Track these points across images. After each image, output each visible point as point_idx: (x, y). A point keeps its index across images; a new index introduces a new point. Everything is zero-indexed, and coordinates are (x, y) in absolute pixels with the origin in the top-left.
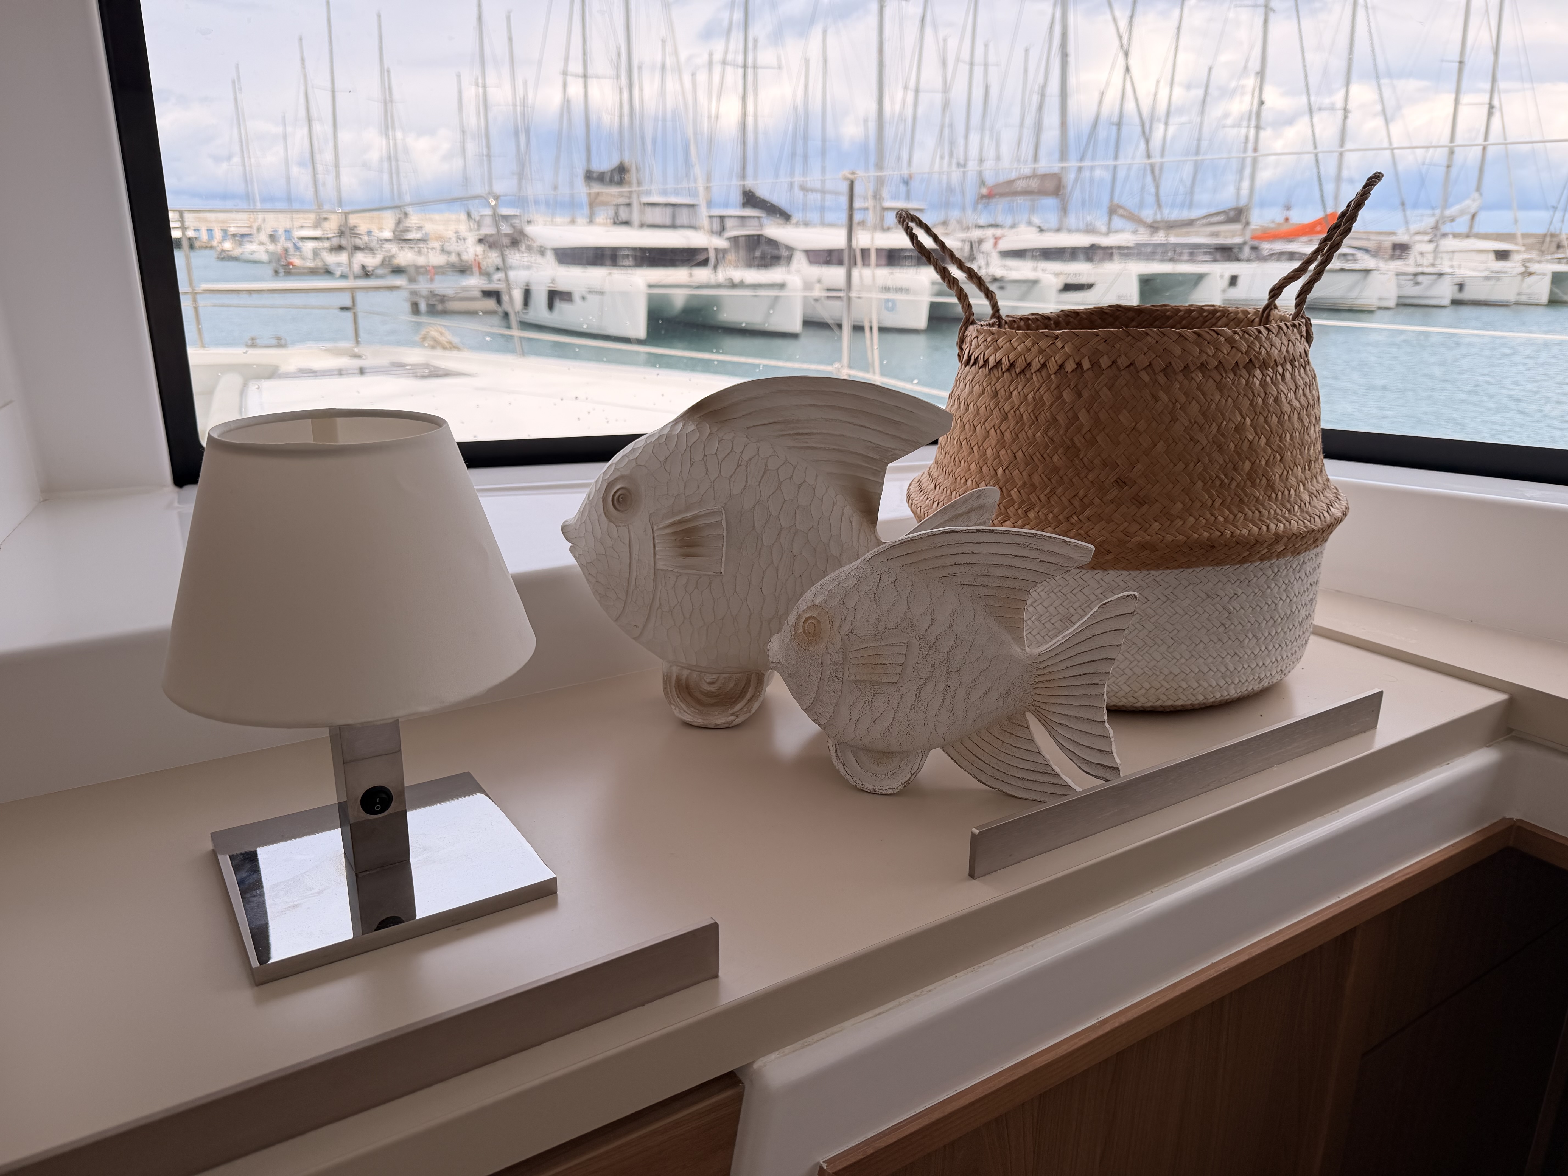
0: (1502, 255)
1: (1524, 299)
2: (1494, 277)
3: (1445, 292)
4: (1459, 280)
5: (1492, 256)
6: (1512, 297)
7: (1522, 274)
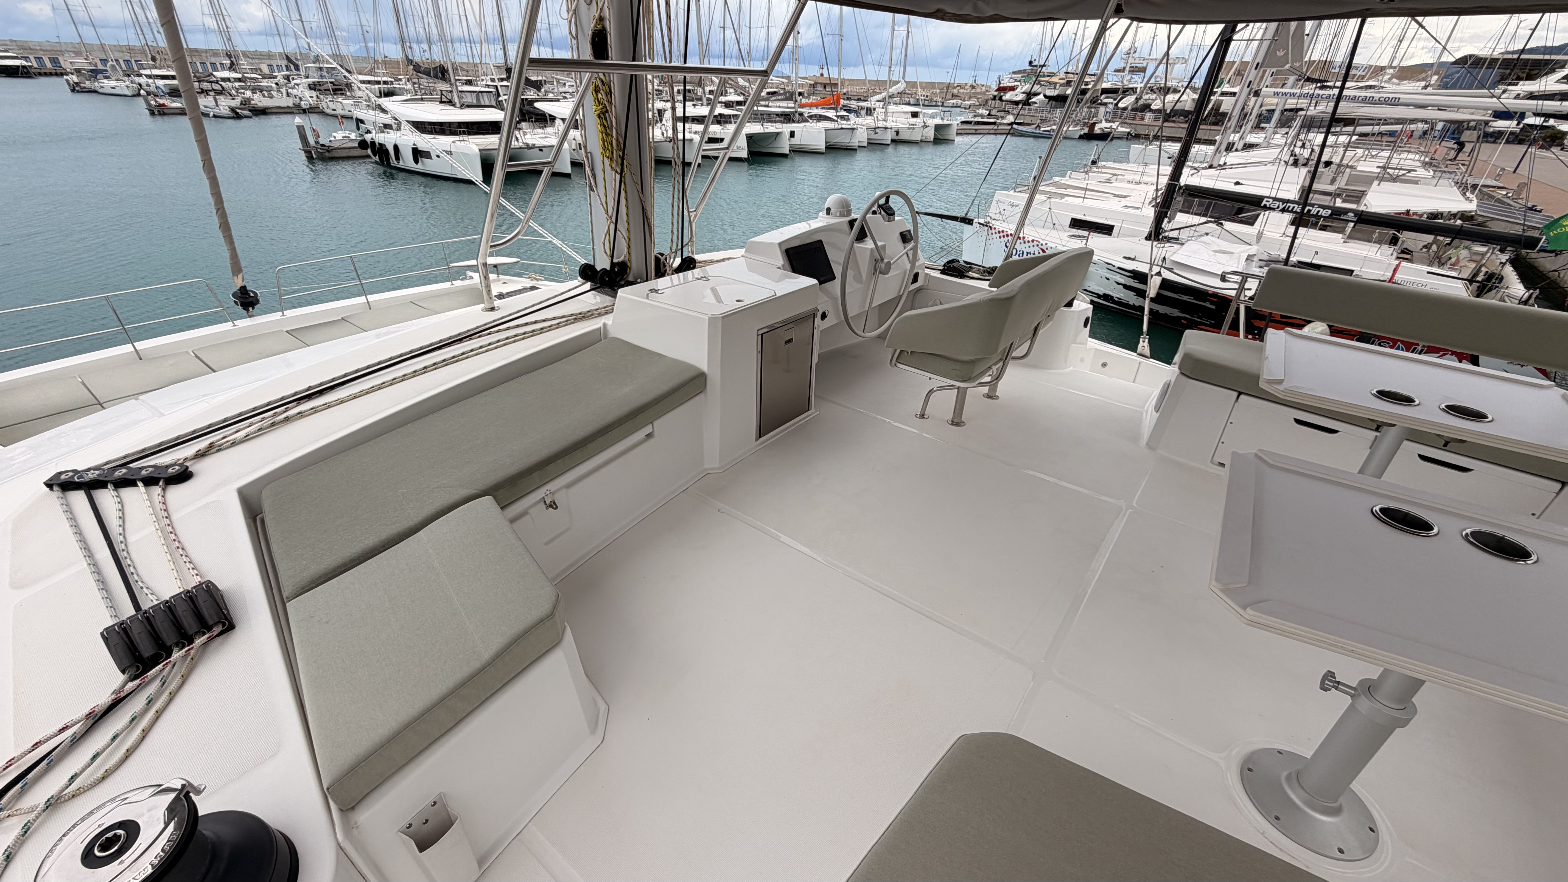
0: (915, 115)
1: (924, 138)
2: (912, 127)
3: (888, 136)
4: (896, 129)
5: (910, 115)
6: (919, 138)
7: (923, 126)
